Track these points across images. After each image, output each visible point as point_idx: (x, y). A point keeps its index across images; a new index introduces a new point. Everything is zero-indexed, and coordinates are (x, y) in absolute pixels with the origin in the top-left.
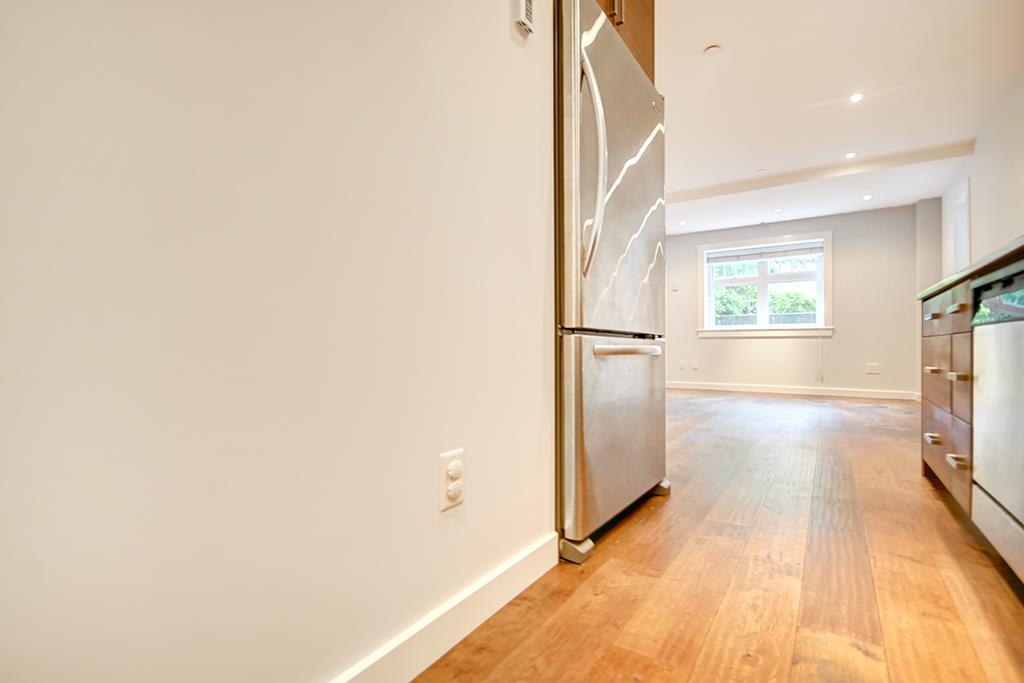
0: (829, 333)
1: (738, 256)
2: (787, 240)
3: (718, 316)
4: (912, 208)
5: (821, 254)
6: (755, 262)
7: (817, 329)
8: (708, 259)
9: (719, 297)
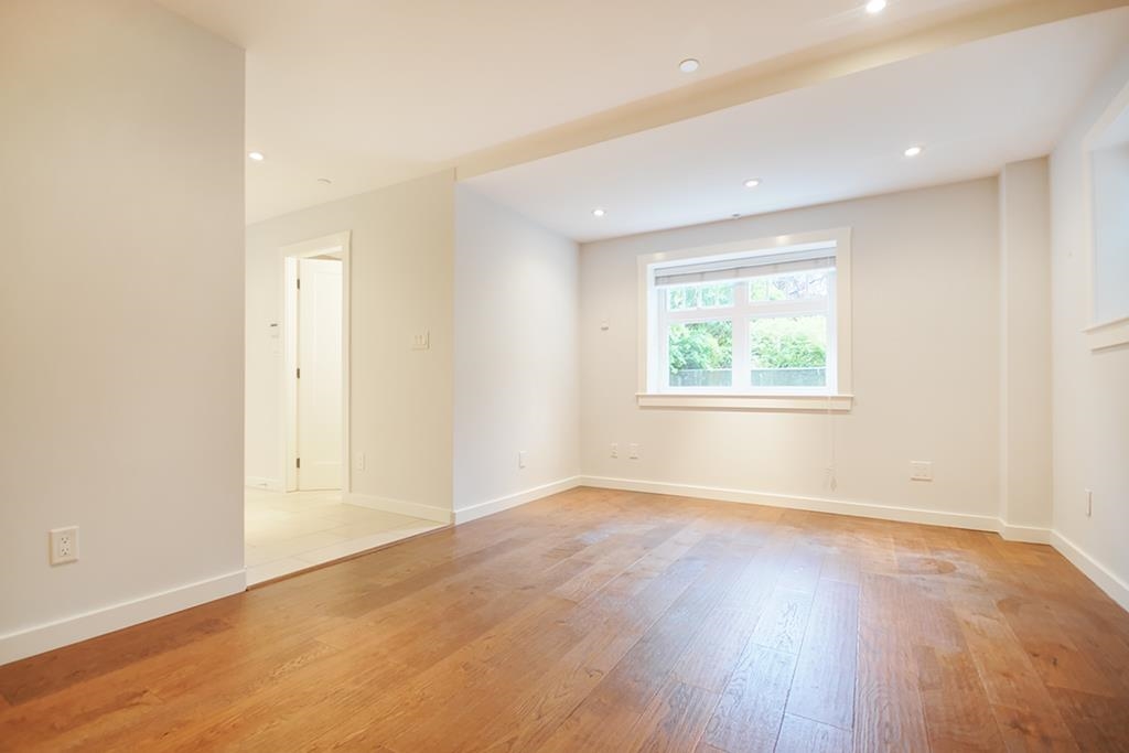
0: (846, 405)
1: (702, 273)
2: (783, 244)
3: (675, 371)
4: (993, 180)
5: (832, 269)
6: (731, 282)
7: (826, 398)
8: (657, 278)
9: (676, 340)
